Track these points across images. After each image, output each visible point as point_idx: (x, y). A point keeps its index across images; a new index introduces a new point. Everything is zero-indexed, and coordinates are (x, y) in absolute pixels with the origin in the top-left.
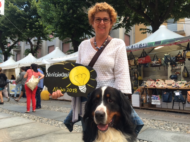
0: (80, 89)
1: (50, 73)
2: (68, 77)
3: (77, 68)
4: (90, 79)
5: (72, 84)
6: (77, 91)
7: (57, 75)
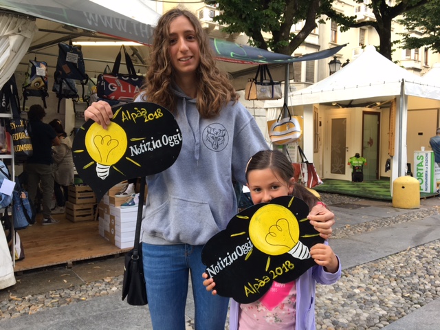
0: (296, 255)
1: (212, 266)
2: (254, 247)
3: (256, 219)
4: (299, 223)
5: (272, 257)
6: (292, 265)
7: (229, 261)
